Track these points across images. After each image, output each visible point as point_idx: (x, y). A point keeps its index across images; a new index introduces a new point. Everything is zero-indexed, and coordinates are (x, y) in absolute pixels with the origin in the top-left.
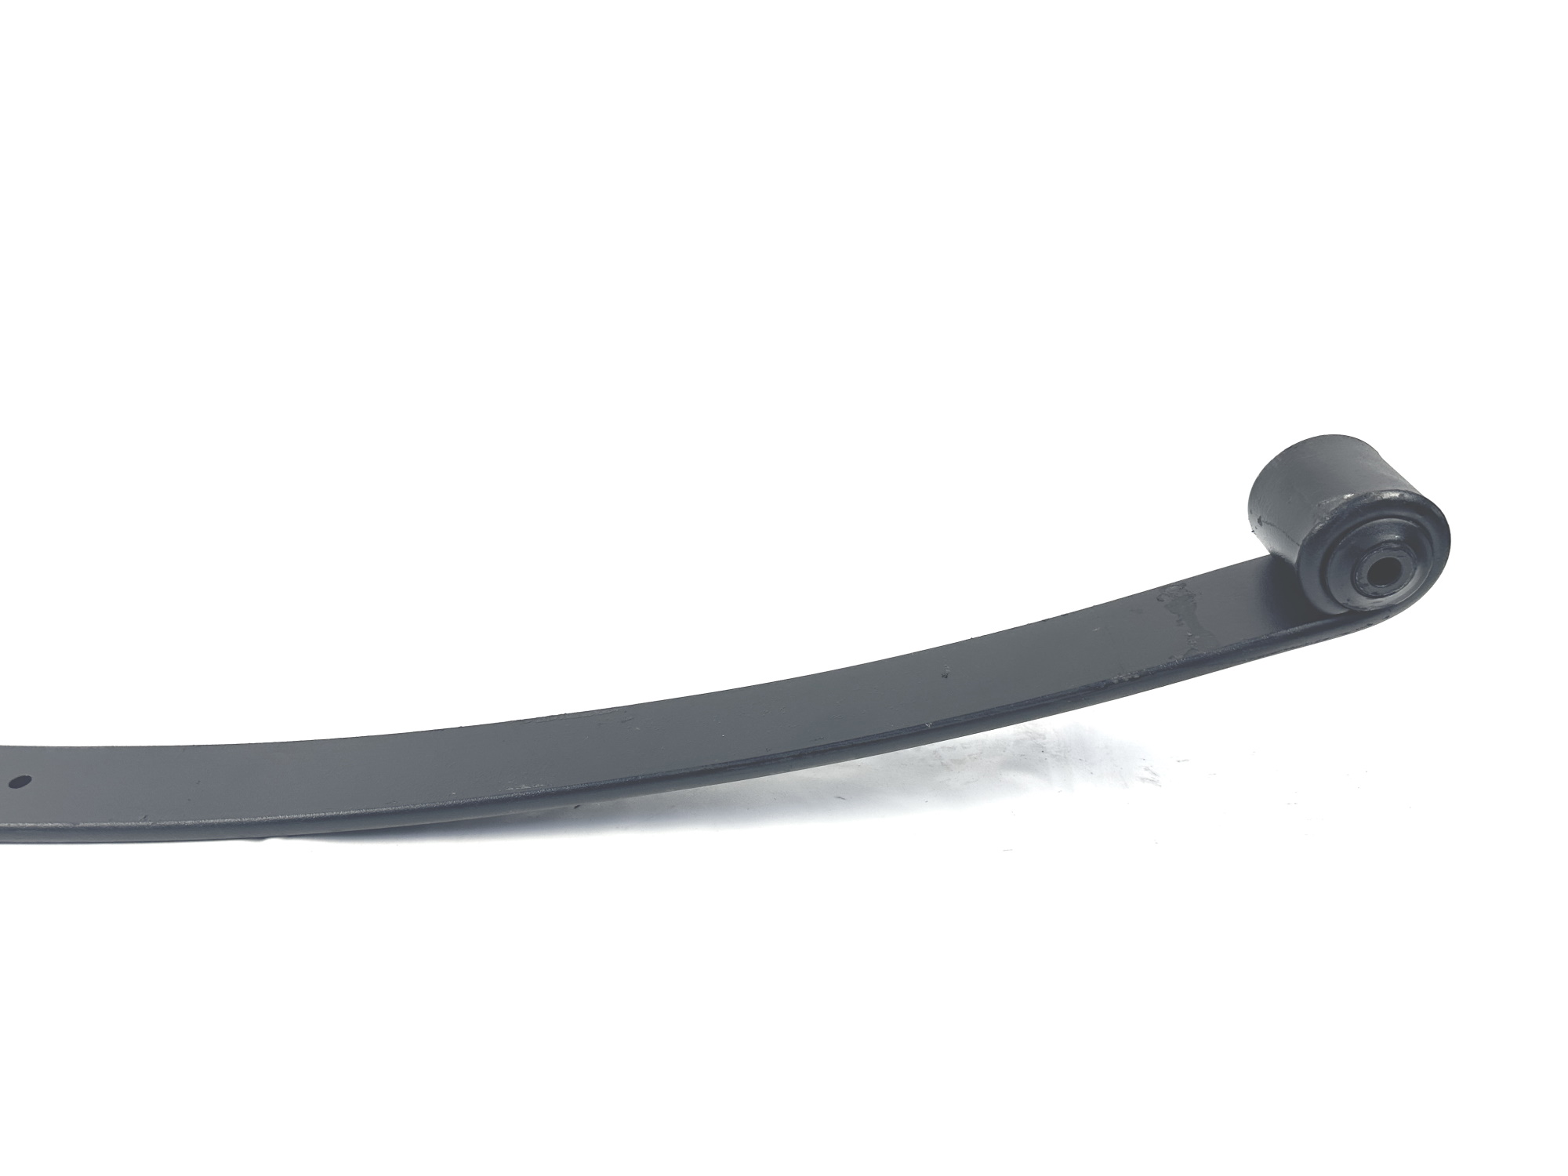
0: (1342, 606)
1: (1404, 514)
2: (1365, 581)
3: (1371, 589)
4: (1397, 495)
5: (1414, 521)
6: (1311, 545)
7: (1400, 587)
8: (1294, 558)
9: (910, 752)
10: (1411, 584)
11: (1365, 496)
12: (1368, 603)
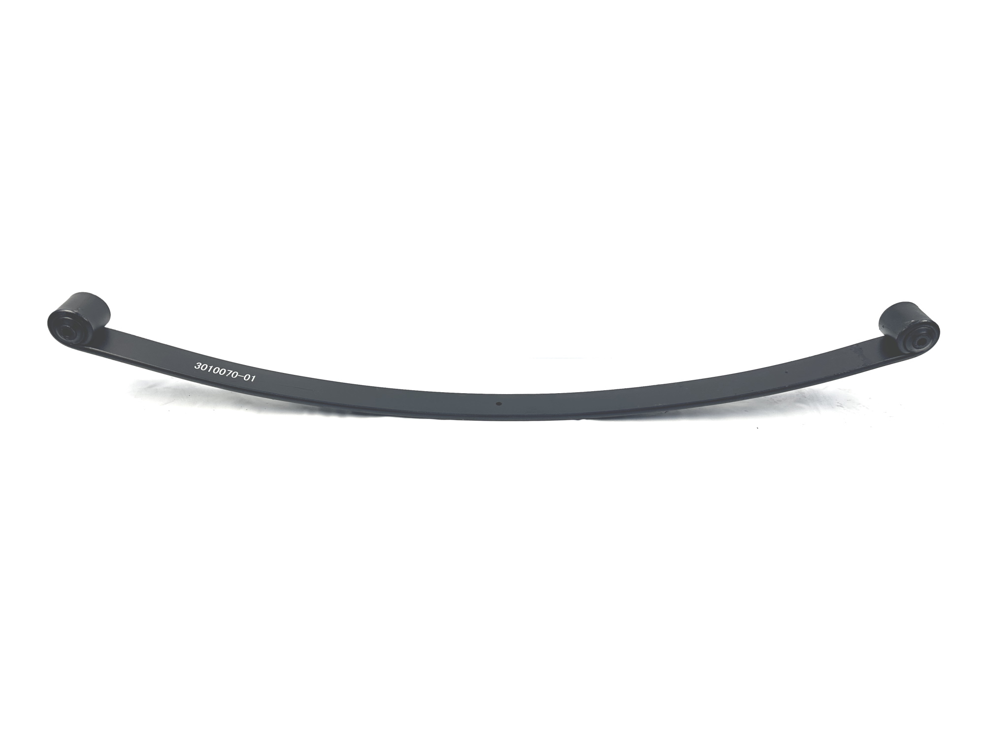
0: (909, 351)
1: (928, 326)
2: (916, 344)
3: (918, 347)
4: (926, 321)
5: (931, 328)
6: (901, 335)
7: (926, 346)
8: (896, 338)
9: (763, 398)
10: (928, 346)
11: (917, 321)
12: (916, 350)
